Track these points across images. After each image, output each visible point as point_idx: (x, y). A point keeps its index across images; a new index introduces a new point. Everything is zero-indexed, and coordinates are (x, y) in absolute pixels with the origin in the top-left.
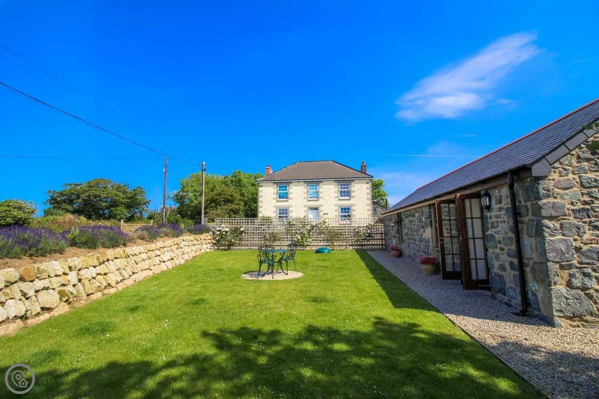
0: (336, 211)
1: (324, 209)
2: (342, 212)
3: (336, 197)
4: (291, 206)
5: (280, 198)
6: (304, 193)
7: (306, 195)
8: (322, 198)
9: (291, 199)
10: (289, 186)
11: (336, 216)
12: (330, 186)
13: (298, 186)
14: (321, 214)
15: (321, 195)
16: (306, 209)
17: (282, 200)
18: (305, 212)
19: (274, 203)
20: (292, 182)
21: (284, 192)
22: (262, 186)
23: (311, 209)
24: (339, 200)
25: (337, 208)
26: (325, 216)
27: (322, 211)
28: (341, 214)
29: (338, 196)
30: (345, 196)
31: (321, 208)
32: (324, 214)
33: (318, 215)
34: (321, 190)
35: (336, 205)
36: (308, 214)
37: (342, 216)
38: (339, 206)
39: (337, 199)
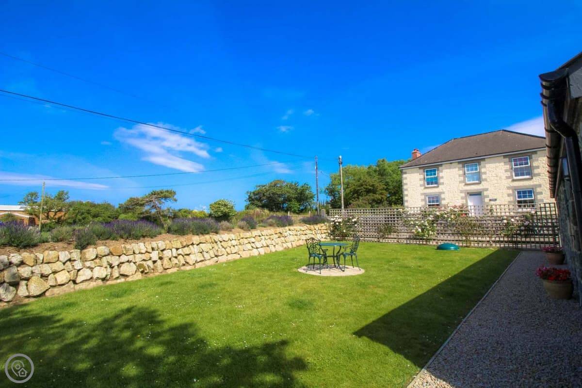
0: (509, 195)
1: (490, 194)
2: (519, 197)
3: (508, 178)
4: (443, 193)
5: (428, 184)
6: (460, 176)
7: (462, 178)
8: (486, 180)
9: (443, 184)
10: (438, 170)
11: (509, 202)
12: (497, 164)
13: (450, 168)
14: (487, 200)
15: (484, 177)
16: (463, 195)
17: (430, 186)
18: (462, 198)
19: (421, 190)
20: (442, 164)
21: (433, 176)
22: (406, 173)
23: (472, 194)
24: (514, 180)
25: (511, 192)
26: (492, 203)
27: (488, 196)
28: (517, 199)
29: (512, 176)
30: (522, 174)
31: (485, 193)
32: (490, 200)
33: (482, 201)
34: (483, 170)
35: (508, 188)
36: (467, 202)
37: (519, 202)
38: (514, 189)
39: (510, 180)
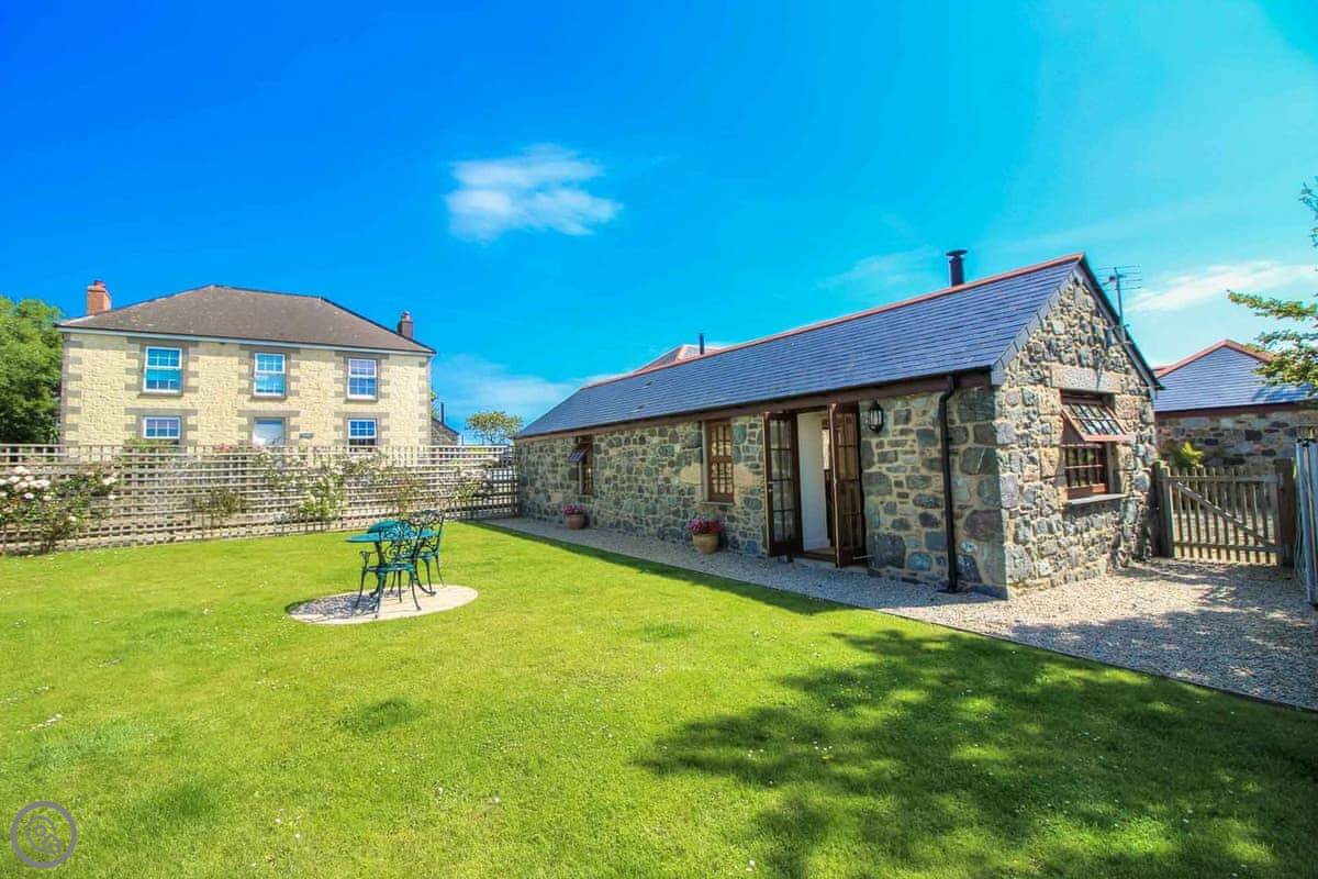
0: (336, 428)
1: (303, 422)
2: (354, 433)
3: (338, 394)
4: (195, 412)
5: (151, 384)
6: (241, 376)
7: (245, 383)
8: (297, 393)
9: (195, 390)
10: (186, 354)
11: (336, 441)
12: (322, 365)
13: (219, 354)
14: (294, 435)
15: (293, 386)
16: (244, 421)
17: (158, 391)
18: (241, 428)
19: (131, 400)
20: (197, 342)
21: (169, 367)
23: (261, 420)
24: (348, 401)
25: (340, 422)
26: (305, 441)
27: (296, 428)
28: (350, 437)
29: (345, 392)
30: (363, 392)
31: (293, 421)
32: (301, 436)
33: (284, 437)
34: (294, 372)
35: (337, 414)
36: (250, 436)
37: (352, 442)
38: (346, 416)
39: (342, 399)
